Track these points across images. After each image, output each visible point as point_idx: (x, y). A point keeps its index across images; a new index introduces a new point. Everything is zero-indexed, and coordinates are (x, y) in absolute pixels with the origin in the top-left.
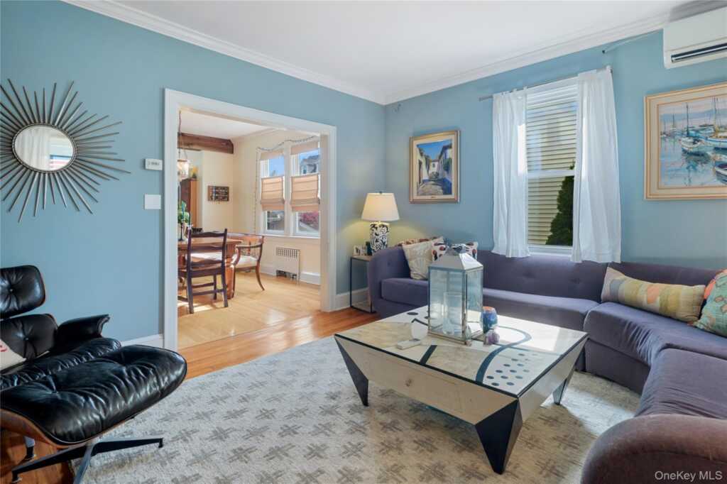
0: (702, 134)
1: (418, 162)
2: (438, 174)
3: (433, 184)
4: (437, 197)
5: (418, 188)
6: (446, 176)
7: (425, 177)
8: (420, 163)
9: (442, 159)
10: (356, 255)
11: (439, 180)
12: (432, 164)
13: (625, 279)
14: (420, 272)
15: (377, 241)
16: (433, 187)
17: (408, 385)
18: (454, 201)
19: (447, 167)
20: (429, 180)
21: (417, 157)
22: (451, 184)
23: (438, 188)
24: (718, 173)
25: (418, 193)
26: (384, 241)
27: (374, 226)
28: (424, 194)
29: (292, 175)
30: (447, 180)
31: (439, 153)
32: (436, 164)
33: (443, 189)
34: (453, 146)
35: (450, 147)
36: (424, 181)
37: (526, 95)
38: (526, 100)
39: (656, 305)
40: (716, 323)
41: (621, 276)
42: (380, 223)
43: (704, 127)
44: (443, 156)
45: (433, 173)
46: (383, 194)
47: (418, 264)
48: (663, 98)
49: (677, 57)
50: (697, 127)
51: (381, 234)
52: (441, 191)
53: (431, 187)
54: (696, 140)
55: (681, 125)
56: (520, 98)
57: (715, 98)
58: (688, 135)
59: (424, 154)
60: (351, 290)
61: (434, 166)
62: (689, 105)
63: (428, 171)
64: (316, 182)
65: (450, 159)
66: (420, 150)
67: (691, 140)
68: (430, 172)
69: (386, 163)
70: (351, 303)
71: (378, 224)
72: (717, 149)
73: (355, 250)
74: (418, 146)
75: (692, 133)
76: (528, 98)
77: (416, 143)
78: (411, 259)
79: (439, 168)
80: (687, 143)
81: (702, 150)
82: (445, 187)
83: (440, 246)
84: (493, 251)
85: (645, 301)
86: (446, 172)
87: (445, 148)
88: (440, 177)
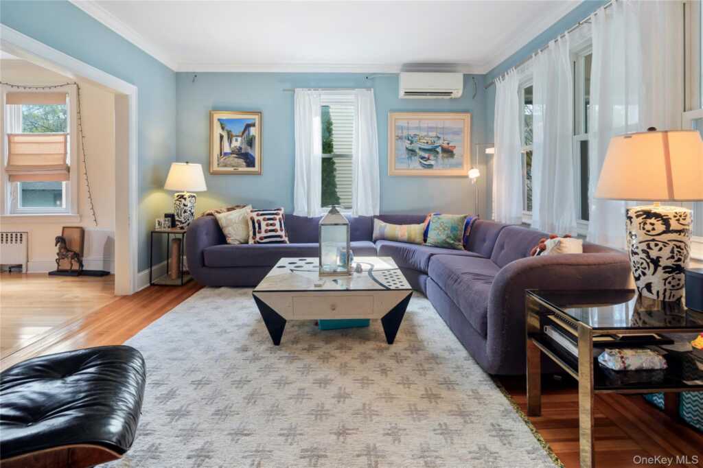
0: (415, 139)
1: (219, 136)
2: (241, 148)
3: (236, 157)
4: (240, 169)
5: (218, 161)
6: (250, 151)
7: (227, 149)
8: (222, 137)
9: (245, 135)
10: (157, 228)
11: (242, 154)
12: (234, 139)
13: (386, 225)
14: (238, 238)
15: (185, 212)
16: (236, 159)
17: (334, 309)
18: (259, 174)
19: (250, 142)
20: (231, 154)
21: (218, 131)
22: (254, 159)
23: (241, 161)
24: (421, 162)
25: (218, 164)
26: (192, 211)
27: (182, 197)
28: (225, 166)
29: (9, 132)
30: (250, 155)
31: (242, 129)
32: (239, 139)
33: (245, 162)
34: (257, 124)
35: (254, 125)
36: (226, 154)
37: (320, 95)
38: (320, 99)
39: (405, 237)
40: (437, 241)
41: (383, 224)
42: (188, 194)
43: (415, 135)
44: (247, 132)
45: (236, 147)
46: (190, 164)
47: (234, 231)
48: (397, 115)
49: (407, 93)
50: (412, 136)
51: (189, 205)
52: (244, 164)
53: (233, 159)
54: (412, 143)
55: (405, 133)
56: (315, 96)
57: (420, 120)
58: (408, 139)
59: (226, 128)
60: (151, 267)
61: (236, 140)
62: (410, 122)
63: (230, 146)
64: (63, 145)
65: (254, 137)
66: (221, 124)
67: (409, 142)
68: (232, 146)
69: (178, 131)
70: (151, 281)
71: (187, 195)
72: (420, 149)
73: (157, 222)
74: (219, 120)
75: (410, 138)
76: (322, 98)
77: (217, 116)
78: (227, 226)
79: (242, 143)
80: (407, 144)
81: (414, 149)
82: (248, 161)
83: (256, 213)
84: (295, 214)
85: (399, 236)
86: (249, 148)
87: (248, 126)
88: (243, 151)
